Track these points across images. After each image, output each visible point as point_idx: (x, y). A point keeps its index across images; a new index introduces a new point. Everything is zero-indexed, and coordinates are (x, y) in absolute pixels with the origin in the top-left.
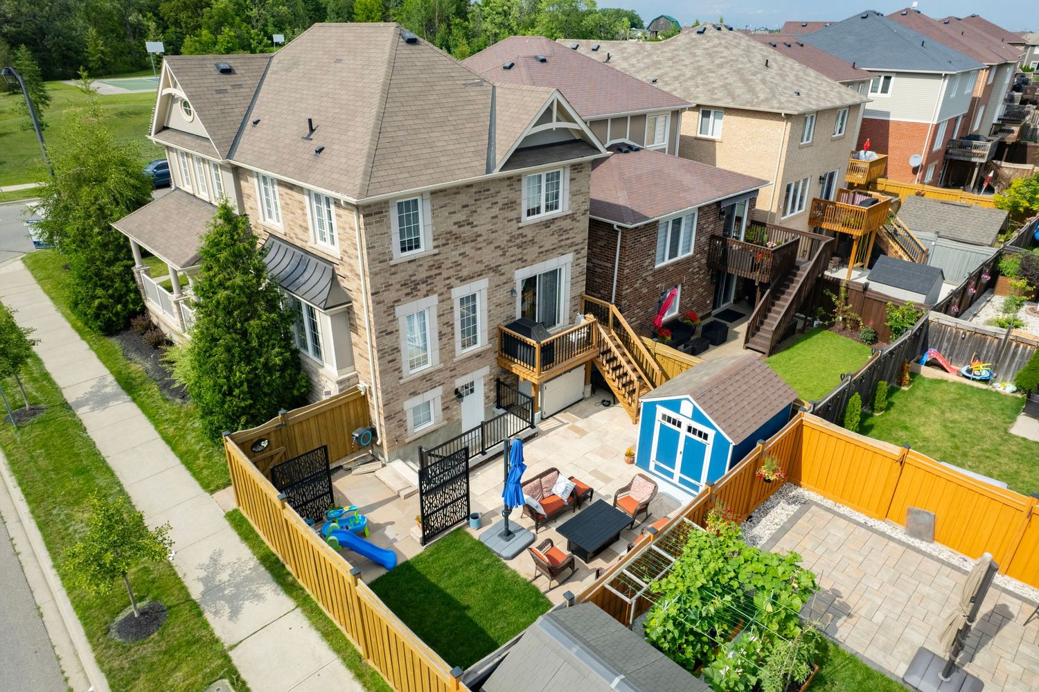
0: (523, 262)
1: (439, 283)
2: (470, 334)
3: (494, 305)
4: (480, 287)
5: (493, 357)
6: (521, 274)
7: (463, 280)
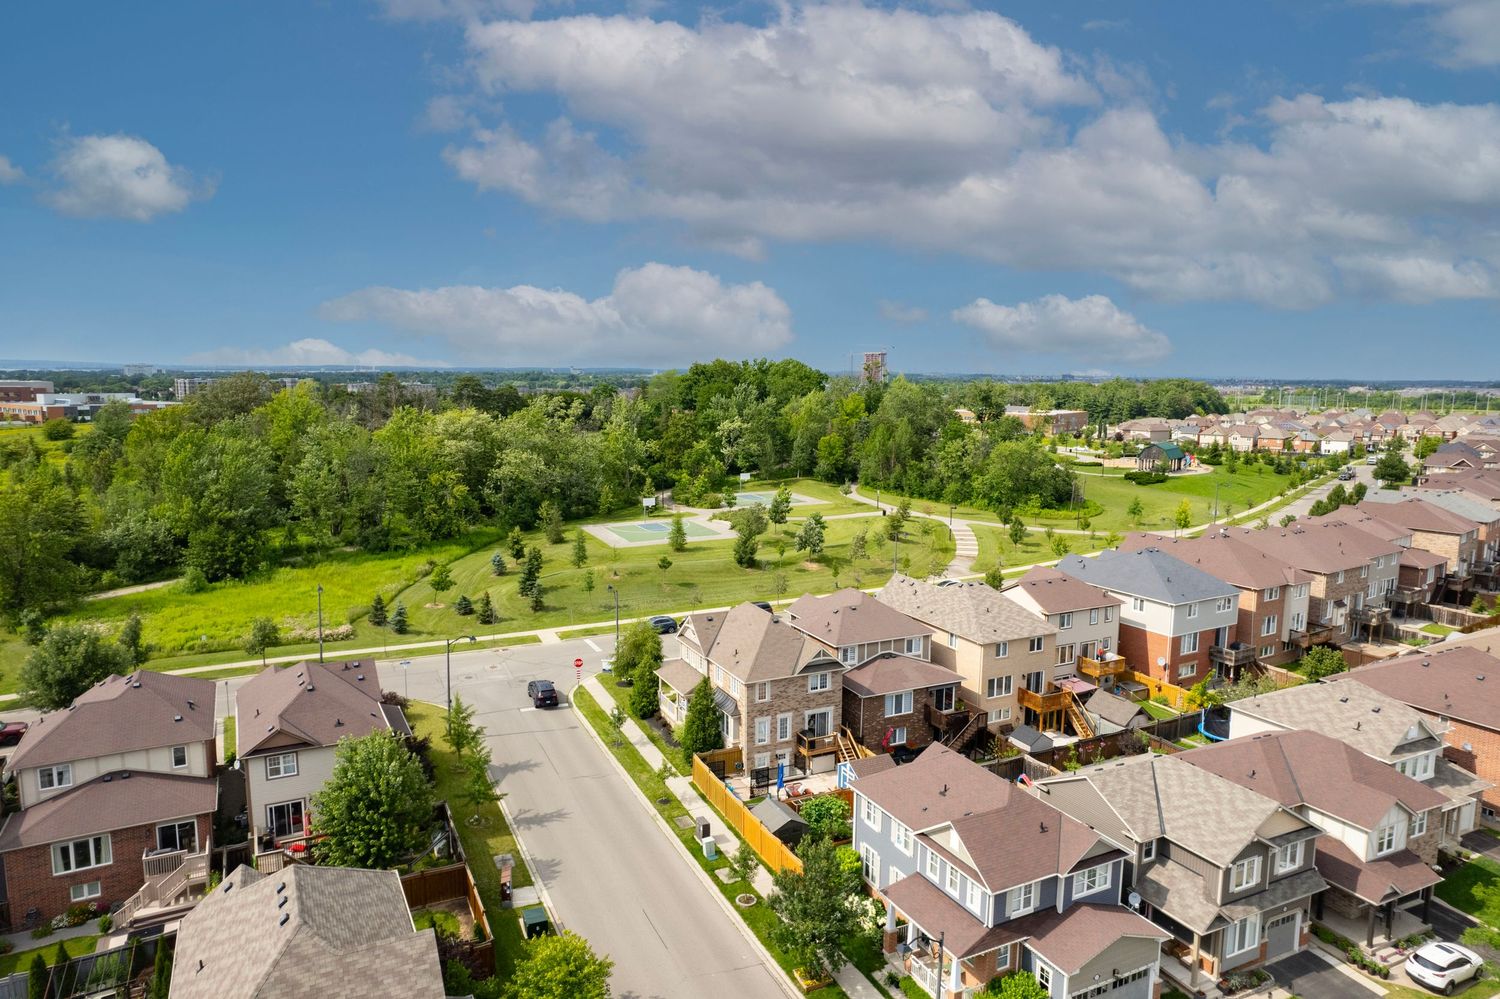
0: (809, 708)
1: (772, 712)
2: (783, 734)
3: (794, 724)
4: (789, 715)
5: (794, 744)
6: (808, 713)
7: (782, 712)
